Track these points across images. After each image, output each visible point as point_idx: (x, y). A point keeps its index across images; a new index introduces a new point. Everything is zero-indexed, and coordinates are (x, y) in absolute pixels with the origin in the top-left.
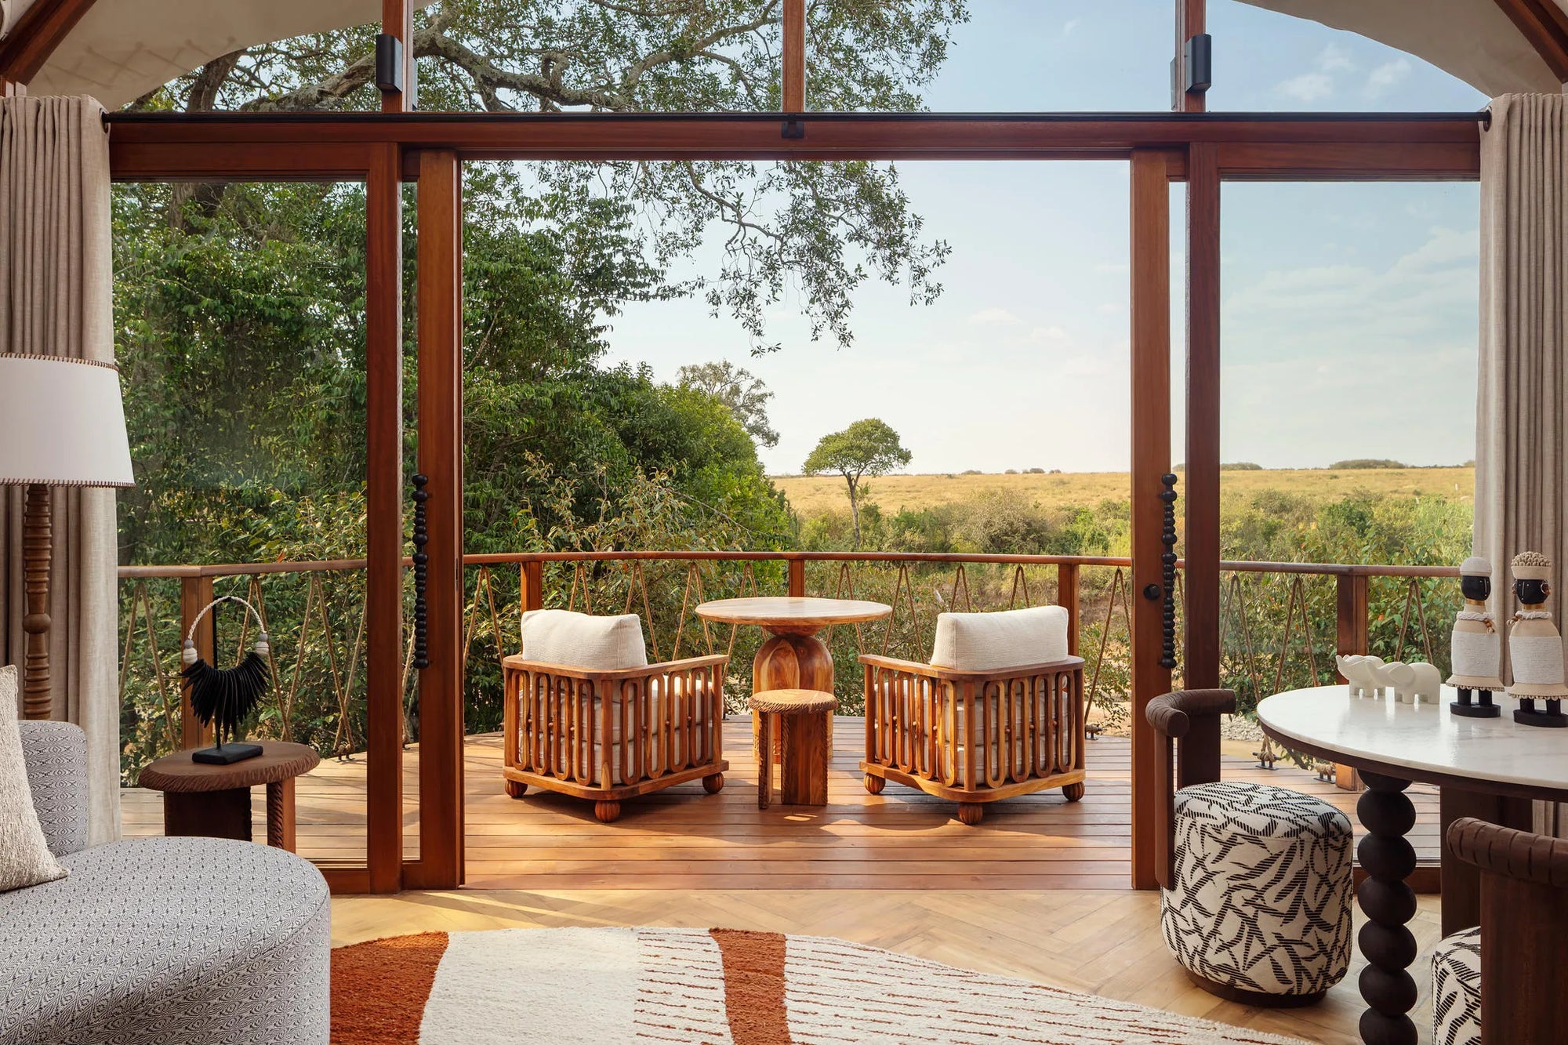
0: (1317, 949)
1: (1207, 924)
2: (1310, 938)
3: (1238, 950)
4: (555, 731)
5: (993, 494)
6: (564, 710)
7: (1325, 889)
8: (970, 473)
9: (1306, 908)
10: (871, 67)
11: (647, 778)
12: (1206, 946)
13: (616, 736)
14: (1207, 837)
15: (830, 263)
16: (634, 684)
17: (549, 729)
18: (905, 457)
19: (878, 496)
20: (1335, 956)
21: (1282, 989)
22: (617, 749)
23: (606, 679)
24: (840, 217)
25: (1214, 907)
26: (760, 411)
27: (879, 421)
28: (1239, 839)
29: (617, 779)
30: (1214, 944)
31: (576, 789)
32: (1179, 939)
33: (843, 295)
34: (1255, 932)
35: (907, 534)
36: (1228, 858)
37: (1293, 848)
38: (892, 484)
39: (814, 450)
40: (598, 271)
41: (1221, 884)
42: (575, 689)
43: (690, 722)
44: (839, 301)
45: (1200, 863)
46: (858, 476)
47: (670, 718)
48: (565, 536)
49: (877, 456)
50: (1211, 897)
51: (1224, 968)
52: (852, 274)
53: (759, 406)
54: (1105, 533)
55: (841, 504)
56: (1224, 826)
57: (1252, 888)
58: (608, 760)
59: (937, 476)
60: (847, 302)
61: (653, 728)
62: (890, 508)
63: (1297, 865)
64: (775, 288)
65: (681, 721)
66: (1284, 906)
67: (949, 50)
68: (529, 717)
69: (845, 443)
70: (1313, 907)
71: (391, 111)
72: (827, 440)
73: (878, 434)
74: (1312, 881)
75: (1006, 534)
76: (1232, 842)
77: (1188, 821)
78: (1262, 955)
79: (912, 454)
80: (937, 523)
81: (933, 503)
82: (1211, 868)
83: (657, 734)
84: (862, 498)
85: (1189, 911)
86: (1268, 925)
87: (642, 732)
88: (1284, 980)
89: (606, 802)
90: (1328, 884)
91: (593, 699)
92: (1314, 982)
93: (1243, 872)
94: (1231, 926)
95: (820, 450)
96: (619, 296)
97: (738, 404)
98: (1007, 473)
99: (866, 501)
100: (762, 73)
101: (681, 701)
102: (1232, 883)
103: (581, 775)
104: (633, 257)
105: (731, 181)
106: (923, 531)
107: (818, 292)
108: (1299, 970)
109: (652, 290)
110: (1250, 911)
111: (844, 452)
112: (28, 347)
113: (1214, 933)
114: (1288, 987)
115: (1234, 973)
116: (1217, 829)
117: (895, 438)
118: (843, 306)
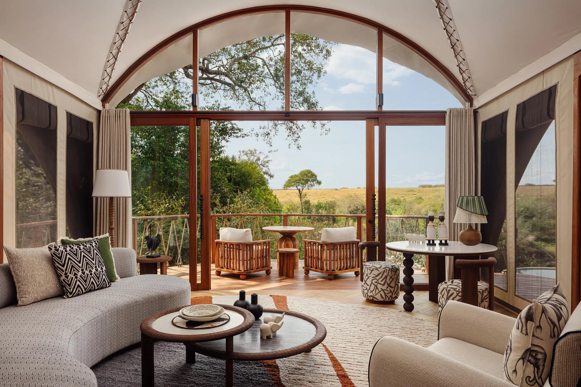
0: (389, 292)
1: (368, 287)
2: (388, 289)
3: (374, 292)
4: (229, 258)
5: (351, 196)
6: (232, 253)
7: (391, 279)
8: (344, 188)
9: (387, 283)
10: (307, 58)
11: (252, 269)
12: (368, 292)
13: (245, 259)
14: (368, 270)
15: (294, 124)
16: (249, 246)
17: (228, 257)
18: (319, 183)
19: (310, 197)
20: (394, 293)
21: (382, 300)
22: (245, 262)
23: (243, 244)
24: (297, 108)
25: (369, 284)
26: (267, 166)
27: (310, 171)
28: (374, 269)
29: (245, 269)
30: (369, 291)
31: (236, 272)
32: (363, 291)
33: (298, 134)
34: (377, 288)
35: (320, 210)
36: (372, 273)
37: (384, 271)
38: (315, 192)
39: (287, 180)
40: (223, 129)
41: (371, 279)
42: (235, 247)
43: (263, 256)
44: (297, 136)
45: (367, 275)
46: (303, 190)
47: (258, 255)
48: (218, 210)
49: (309, 183)
50: (369, 282)
51: (371, 296)
52: (301, 127)
53: (267, 164)
54: (391, 210)
55: (296, 200)
56: (371, 267)
57: (376, 279)
58: (243, 264)
59: (331, 190)
60: (299, 136)
61: (254, 257)
62: (314, 201)
63: (385, 274)
64: (276, 131)
65: (260, 256)
66: (383, 283)
67: (332, 54)
68: (222, 255)
69: (298, 178)
70: (389, 283)
71: (195, 111)
72: (292, 177)
73: (310, 175)
74: (388, 278)
75: (355, 210)
76: (373, 270)
77: (365, 267)
78: (378, 293)
79: (322, 182)
80: (332, 206)
81: (329, 199)
82: (369, 276)
83: (255, 259)
84: (304, 197)
85: (365, 285)
86: (379, 286)
87: (251, 258)
88: (383, 298)
89: (243, 275)
90: (392, 278)
91: (239, 250)
92: (389, 298)
93: (375, 276)
94: (373, 287)
95: (289, 180)
96: (229, 137)
97: (260, 164)
98: (357, 188)
99: (305, 198)
100: (272, 63)
101: (261, 251)
102: (373, 278)
103: (236, 268)
104: (234, 125)
105: (263, 98)
106: (326, 209)
107: (290, 132)
108: (386, 296)
109: (239, 134)
110: (376, 284)
111: (297, 181)
112: (114, 167)
113: (369, 289)
114: (383, 299)
115: (373, 297)
116: (370, 268)
117: (316, 177)
118: (298, 138)
